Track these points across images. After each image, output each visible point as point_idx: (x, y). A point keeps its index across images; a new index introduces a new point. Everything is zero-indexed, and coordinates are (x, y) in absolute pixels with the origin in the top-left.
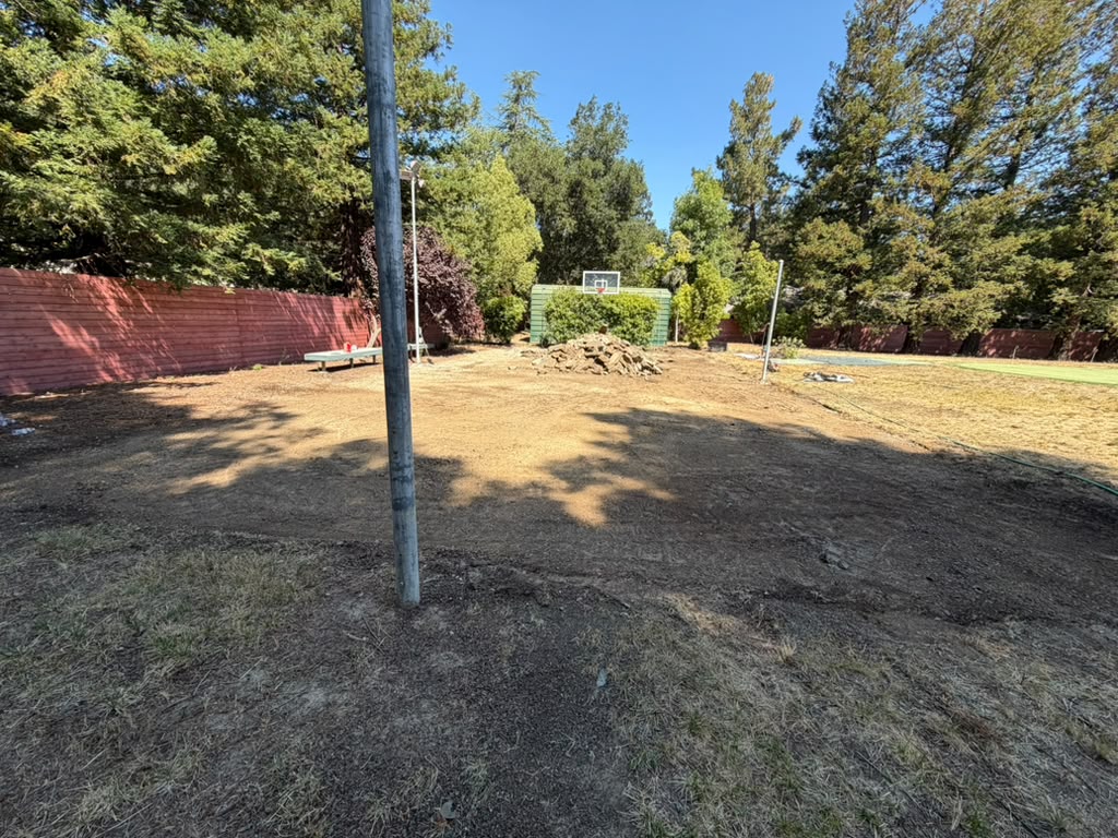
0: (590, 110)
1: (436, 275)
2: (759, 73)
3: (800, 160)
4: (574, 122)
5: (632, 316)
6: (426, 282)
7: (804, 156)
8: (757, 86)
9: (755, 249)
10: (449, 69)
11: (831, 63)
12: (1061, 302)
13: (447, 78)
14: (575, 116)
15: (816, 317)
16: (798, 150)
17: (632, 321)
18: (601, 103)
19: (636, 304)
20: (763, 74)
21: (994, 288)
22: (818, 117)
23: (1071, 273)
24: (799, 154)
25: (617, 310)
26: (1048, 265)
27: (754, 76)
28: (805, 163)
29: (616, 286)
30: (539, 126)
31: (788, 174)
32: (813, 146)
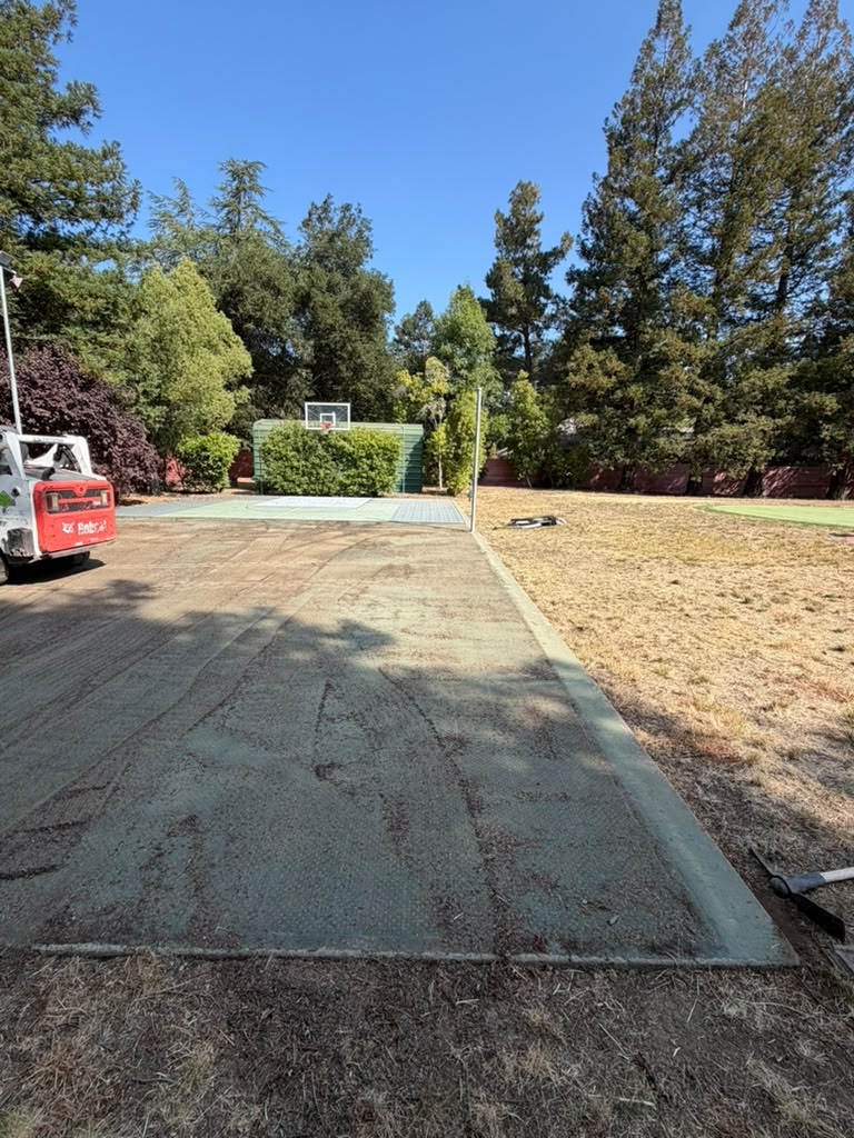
0: (326, 210)
1: (63, 405)
2: (525, 181)
3: (570, 280)
4: (306, 223)
5: (369, 456)
6: (48, 414)
7: (572, 276)
8: (524, 196)
9: (523, 379)
10: (110, 145)
11: (594, 175)
12: (828, 438)
13: (105, 156)
14: (307, 216)
15: (593, 456)
16: (567, 269)
17: (369, 462)
18: (337, 203)
19: (373, 442)
20: (530, 183)
21: (766, 423)
22: (586, 234)
23: (836, 407)
24: (567, 274)
25: (348, 448)
26: (815, 398)
27: (519, 185)
28: (576, 284)
29: (346, 420)
30: (270, 228)
31: (562, 296)
32: (583, 265)
